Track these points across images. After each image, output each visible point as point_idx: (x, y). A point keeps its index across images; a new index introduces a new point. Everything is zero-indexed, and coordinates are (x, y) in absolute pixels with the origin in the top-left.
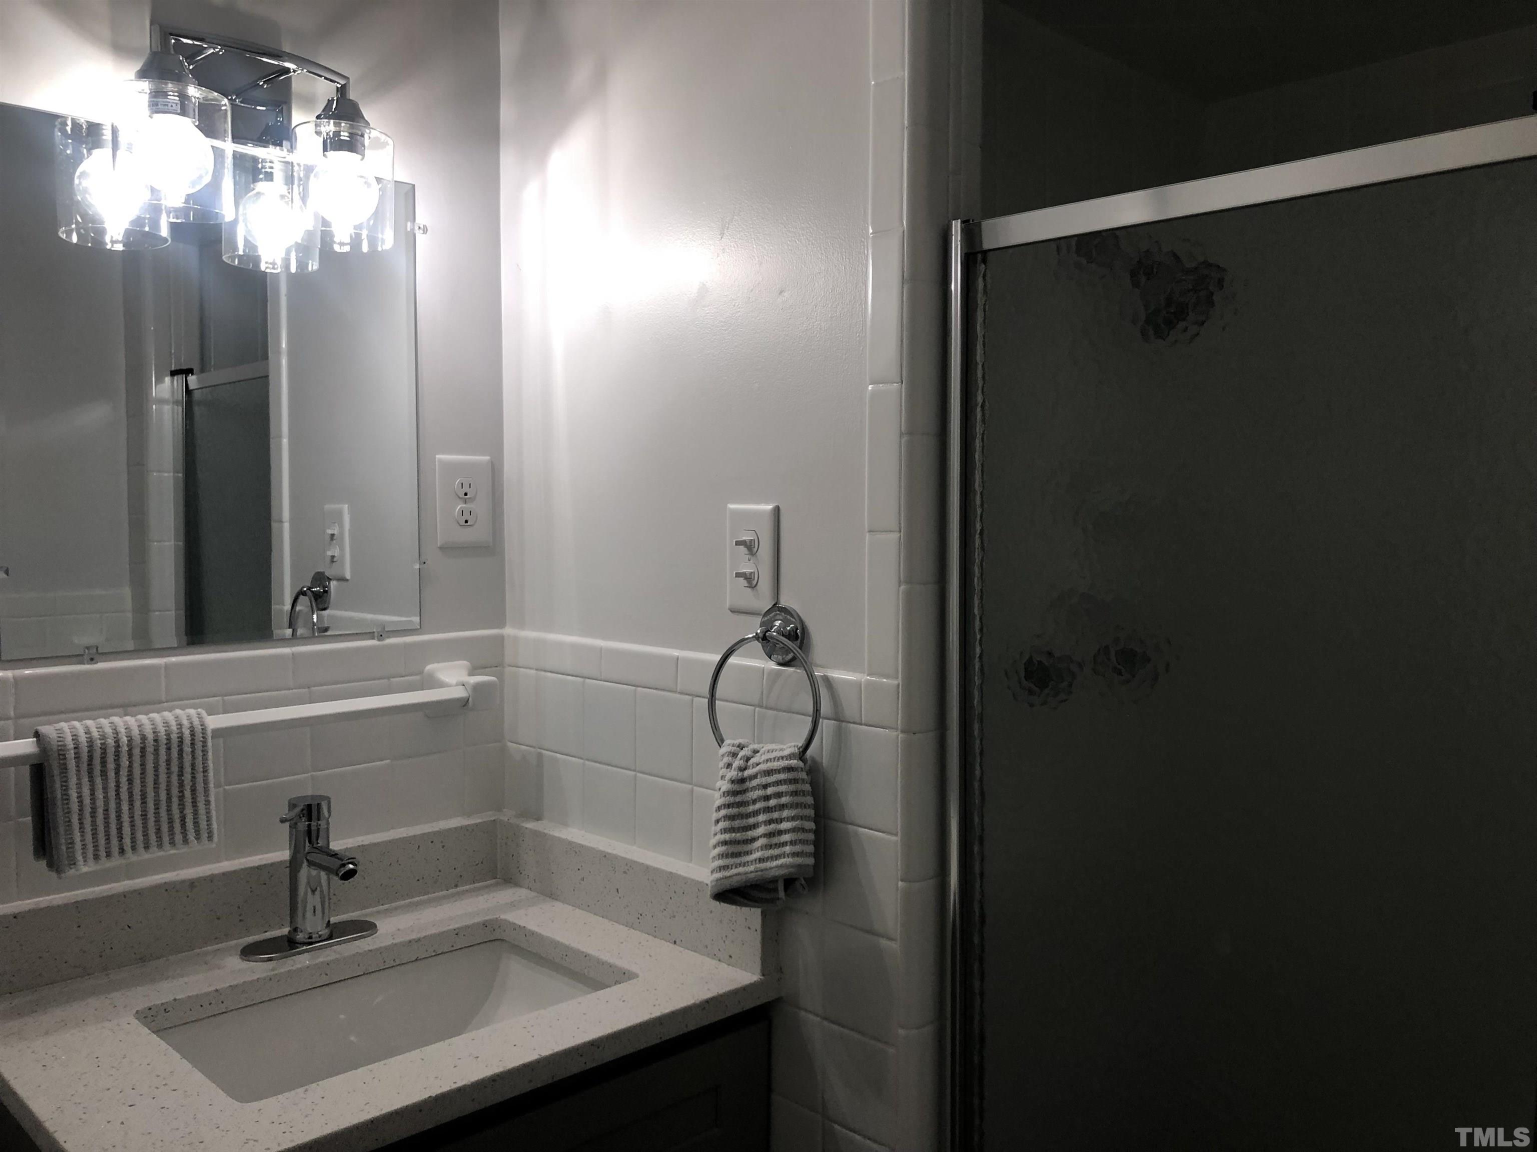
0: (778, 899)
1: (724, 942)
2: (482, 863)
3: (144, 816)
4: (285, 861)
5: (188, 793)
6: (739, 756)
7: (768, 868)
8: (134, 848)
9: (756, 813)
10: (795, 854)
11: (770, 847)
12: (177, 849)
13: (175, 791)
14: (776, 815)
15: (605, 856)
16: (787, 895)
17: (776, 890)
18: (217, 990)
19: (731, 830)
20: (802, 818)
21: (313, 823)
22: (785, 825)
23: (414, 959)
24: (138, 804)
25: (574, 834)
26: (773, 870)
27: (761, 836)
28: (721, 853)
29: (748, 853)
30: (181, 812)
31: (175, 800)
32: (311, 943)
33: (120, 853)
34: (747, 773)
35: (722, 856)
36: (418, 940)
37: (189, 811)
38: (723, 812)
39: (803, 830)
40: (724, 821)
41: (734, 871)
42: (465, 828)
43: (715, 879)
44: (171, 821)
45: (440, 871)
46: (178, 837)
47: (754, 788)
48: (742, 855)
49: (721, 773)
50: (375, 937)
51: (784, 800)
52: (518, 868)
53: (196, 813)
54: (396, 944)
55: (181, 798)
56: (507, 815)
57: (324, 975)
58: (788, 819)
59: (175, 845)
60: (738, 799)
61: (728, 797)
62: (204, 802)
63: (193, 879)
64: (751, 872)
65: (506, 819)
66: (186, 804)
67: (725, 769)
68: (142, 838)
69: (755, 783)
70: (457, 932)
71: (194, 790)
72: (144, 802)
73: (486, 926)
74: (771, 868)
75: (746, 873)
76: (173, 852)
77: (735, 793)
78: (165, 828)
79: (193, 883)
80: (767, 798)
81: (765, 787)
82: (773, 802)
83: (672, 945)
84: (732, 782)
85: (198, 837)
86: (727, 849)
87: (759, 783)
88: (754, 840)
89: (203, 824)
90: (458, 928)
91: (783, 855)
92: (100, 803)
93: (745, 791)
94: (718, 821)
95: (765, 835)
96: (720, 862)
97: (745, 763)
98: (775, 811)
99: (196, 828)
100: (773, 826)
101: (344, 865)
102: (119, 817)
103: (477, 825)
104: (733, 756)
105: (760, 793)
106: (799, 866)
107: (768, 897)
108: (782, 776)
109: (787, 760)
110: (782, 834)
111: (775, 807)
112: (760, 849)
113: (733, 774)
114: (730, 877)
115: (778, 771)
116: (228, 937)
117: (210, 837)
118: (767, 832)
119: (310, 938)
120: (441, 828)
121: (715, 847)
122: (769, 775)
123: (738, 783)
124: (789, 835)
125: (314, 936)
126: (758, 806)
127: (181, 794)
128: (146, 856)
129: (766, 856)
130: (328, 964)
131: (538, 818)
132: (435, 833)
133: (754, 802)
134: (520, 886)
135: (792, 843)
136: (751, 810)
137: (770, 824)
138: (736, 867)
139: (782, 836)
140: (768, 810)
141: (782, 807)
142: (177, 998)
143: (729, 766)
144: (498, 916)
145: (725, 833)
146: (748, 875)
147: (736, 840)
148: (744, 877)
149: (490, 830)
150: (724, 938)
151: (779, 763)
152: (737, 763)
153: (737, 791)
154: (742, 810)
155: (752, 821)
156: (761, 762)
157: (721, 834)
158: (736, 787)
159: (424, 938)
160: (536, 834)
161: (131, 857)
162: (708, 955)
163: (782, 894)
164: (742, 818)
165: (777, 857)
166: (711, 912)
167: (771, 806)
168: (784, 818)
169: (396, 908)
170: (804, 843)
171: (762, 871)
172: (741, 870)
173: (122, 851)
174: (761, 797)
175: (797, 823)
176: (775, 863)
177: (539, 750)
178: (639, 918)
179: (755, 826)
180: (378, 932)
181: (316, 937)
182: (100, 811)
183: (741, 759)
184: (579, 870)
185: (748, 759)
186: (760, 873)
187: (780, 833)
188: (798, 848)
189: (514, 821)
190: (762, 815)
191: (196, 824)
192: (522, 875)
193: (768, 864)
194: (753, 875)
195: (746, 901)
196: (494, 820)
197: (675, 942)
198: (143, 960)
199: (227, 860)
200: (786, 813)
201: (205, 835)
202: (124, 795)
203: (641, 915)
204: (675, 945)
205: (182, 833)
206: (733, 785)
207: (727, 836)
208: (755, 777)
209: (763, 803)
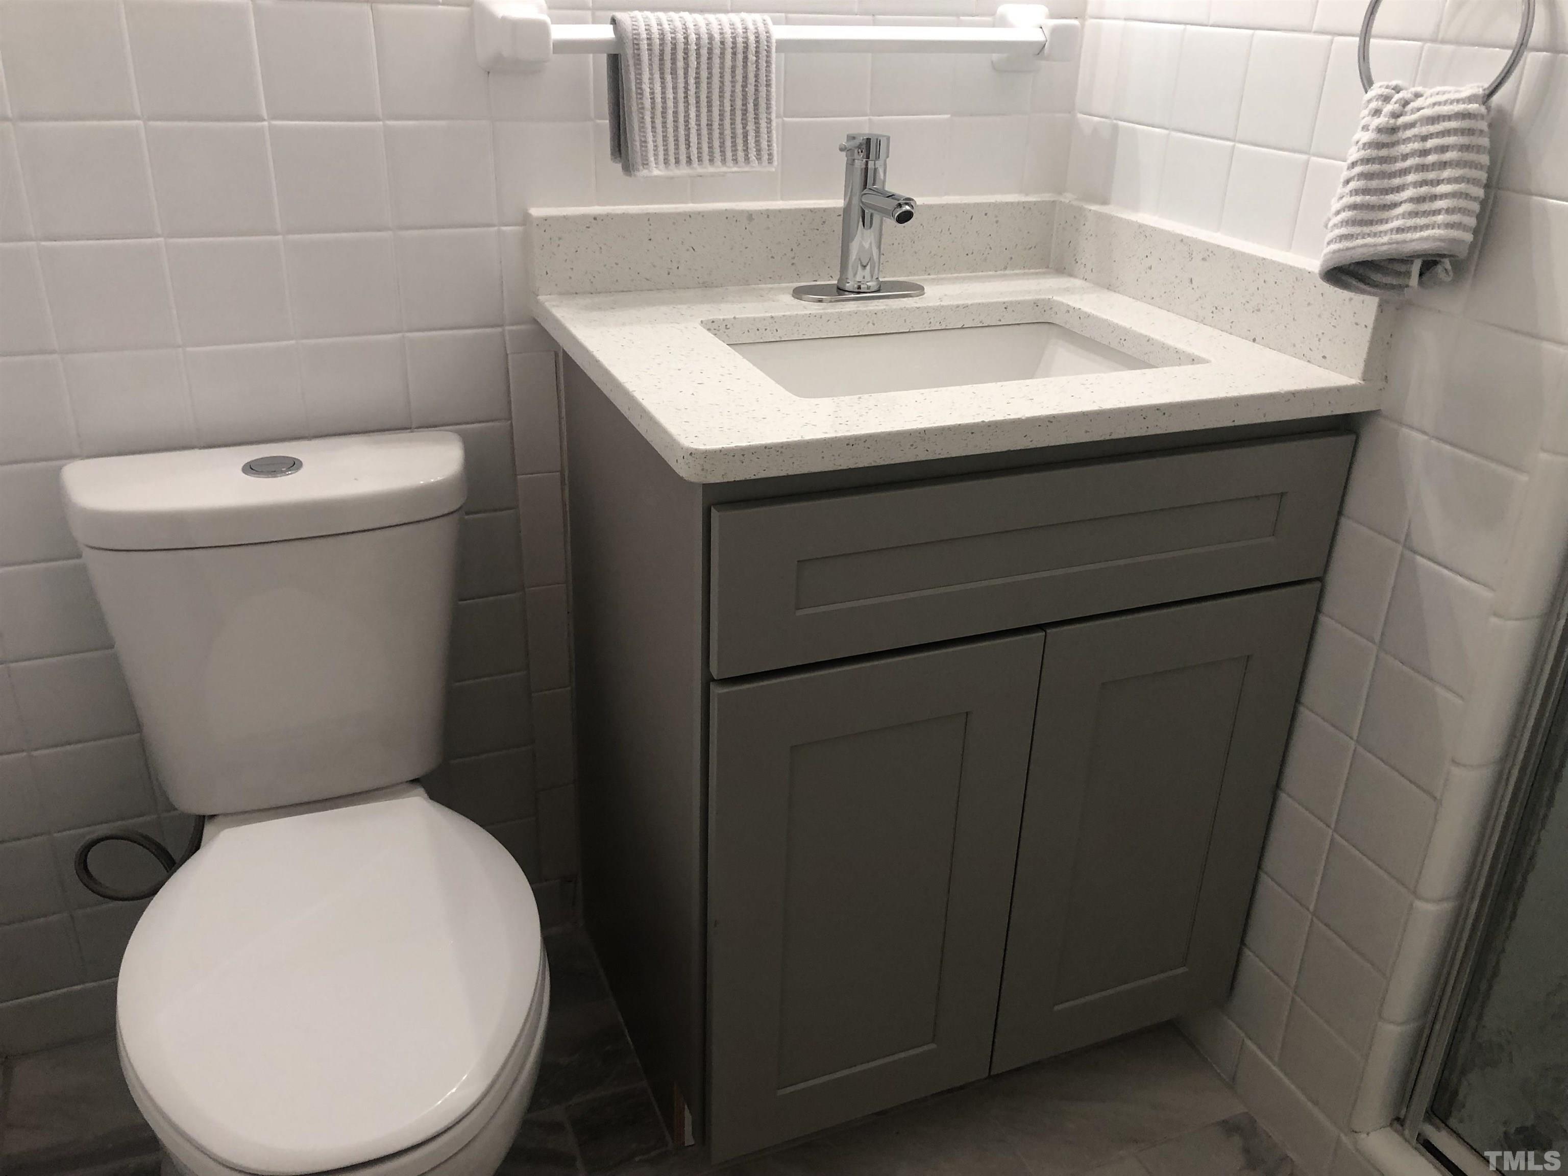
0: (1407, 286)
1: (1319, 340)
2: (1035, 247)
3: (710, 125)
4: (839, 209)
5: (751, 107)
6: (1394, 100)
7: (1408, 240)
8: (700, 159)
9: (1404, 172)
10: (1449, 226)
11: (1415, 214)
12: (739, 167)
13: (739, 103)
14: (1431, 175)
15: (1182, 240)
16: (1421, 283)
17: (1408, 274)
18: (772, 317)
19: (1365, 191)
20: (1468, 181)
21: (871, 164)
22: (1443, 189)
23: (960, 327)
24: (704, 110)
25: (1146, 218)
26: (1413, 244)
27: (1405, 201)
28: (1346, 219)
29: (1381, 221)
30: (744, 128)
31: (739, 114)
32: (859, 293)
33: (687, 161)
34: (1401, 120)
35: (1346, 223)
36: (966, 307)
37: (751, 127)
38: (1358, 169)
39: (1467, 196)
40: (1358, 180)
41: (1360, 242)
42: (1023, 205)
43: (1332, 251)
44: (734, 137)
45: (991, 248)
46: (741, 154)
47: (1408, 140)
48: (1374, 223)
49: (1363, 122)
50: (922, 298)
51: (1449, 156)
52: (1075, 255)
53: (757, 131)
54: (943, 306)
55: (745, 112)
56: (1068, 198)
57: (871, 324)
58: (1449, 181)
59: (737, 163)
60: (1384, 152)
61: (1369, 150)
62: (766, 120)
63: (751, 211)
64: (1383, 244)
65: (1068, 201)
66: (749, 119)
67: (1370, 117)
68: (707, 149)
69: (1409, 133)
70: (1006, 306)
71: (756, 105)
72: (710, 111)
73: (1037, 306)
74: (1412, 241)
75: (1375, 245)
76: (735, 169)
77: (1378, 145)
78: (728, 143)
79: (751, 215)
80: (1424, 153)
81: (1424, 138)
82: (1431, 158)
83: (1251, 343)
84: (1379, 130)
85: (759, 157)
86: (1356, 215)
87: (1417, 133)
88: (1395, 205)
89: (764, 144)
90: (1007, 302)
91: (1433, 226)
92: (670, 104)
93: (1393, 144)
94: (1347, 182)
95: (1411, 200)
96: (1343, 231)
97: (1401, 107)
98: (1433, 170)
99: (757, 147)
100: (1424, 190)
101: (900, 205)
102: (687, 122)
103: (1035, 203)
104: (1384, 101)
105: (1416, 146)
106: (1453, 241)
107: (1395, 282)
108: (1453, 124)
109: (1464, 103)
110: (1436, 199)
111: (1433, 164)
112: (1400, 217)
113: (1381, 120)
114: (1354, 248)
115: (1449, 118)
116: (781, 279)
117: (770, 161)
118: (1416, 196)
119: (859, 287)
120: (998, 200)
121: (1338, 213)
122: (1433, 124)
123: (1386, 133)
124: (1446, 200)
125: (862, 286)
126: (1409, 162)
127: (744, 108)
128: (711, 169)
129: (1408, 225)
130: (876, 314)
131: (1105, 202)
132: (990, 204)
133: (1405, 157)
134: (1075, 277)
135: (1448, 211)
136: (1397, 168)
137: (1421, 187)
138: (1363, 238)
139: (1435, 202)
140: (1423, 168)
141: (1444, 165)
142: (737, 317)
143: (1377, 112)
144: (1051, 297)
145: (1356, 195)
146: (1378, 248)
147: (1369, 205)
148: (1372, 249)
149: (1047, 210)
150: (1320, 336)
151: (1451, 107)
152: (1389, 108)
153: (1383, 143)
154: (1385, 167)
155: (1397, 181)
156: (1426, 106)
157: (1351, 196)
158: (1384, 138)
159: (971, 305)
160: (1100, 216)
161: (698, 169)
162: (1295, 355)
163: (1414, 280)
164: (1383, 178)
165: (1426, 227)
166: (1309, 304)
167: (1427, 163)
168: (1443, 180)
169: (942, 279)
170: (1464, 212)
171: (1397, 243)
172: (1369, 240)
173: (689, 161)
174: (1416, 151)
175: (1461, 186)
176: (1417, 235)
177: (1115, 121)
178: (1212, 312)
179: (1399, 189)
180: (925, 295)
181: (864, 288)
182: (670, 112)
183: (1395, 103)
184: (1147, 257)
185: (1406, 103)
186: (1394, 246)
187: (1434, 198)
188: (1455, 218)
189: (1075, 203)
190: (1412, 174)
191: (758, 143)
192: (1078, 264)
193: (1409, 236)
194: (1385, 248)
195: (1362, 286)
196: (1053, 201)
197: (1254, 340)
198: (706, 285)
199: (782, 199)
200: (1446, 174)
201: (765, 157)
202: (692, 100)
203: (1216, 308)
204: (1254, 344)
205: (744, 150)
206: (1379, 135)
207: (1358, 199)
208: (1412, 125)
209: (1417, 158)
